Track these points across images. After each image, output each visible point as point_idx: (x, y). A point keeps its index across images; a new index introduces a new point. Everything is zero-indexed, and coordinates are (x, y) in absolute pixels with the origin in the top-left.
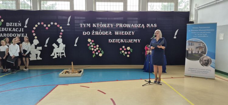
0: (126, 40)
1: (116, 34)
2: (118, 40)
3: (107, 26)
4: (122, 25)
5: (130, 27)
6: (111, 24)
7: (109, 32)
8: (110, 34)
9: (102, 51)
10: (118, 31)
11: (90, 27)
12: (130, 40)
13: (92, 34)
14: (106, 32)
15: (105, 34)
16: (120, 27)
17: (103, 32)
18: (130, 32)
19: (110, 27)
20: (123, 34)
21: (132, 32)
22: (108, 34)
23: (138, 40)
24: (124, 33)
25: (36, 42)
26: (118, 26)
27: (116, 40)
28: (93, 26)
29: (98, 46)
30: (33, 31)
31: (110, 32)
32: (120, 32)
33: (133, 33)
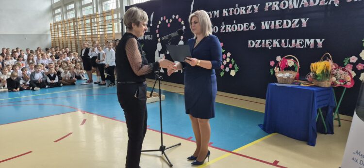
0: (286, 42)
1: (263, 27)
2: (267, 41)
3: (246, 10)
4: (279, 5)
5: (296, 7)
6: (255, 6)
7: (250, 25)
8: (252, 29)
9: (236, 65)
10: (268, 21)
11: (218, 16)
12: (296, 42)
13: (221, 31)
14: (245, 24)
15: (242, 30)
16: (273, 9)
17: (239, 25)
18: (297, 20)
19: (253, 11)
20: (280, 26)
21: (303, 20)
22: (247, 28)
23: (318, 41)
24: (282, 23)
25: (159, 47)
26: (270, 8)
27: (263, 41)
28: (224, 15)
29: (229, 54)
30: (157, 31)
31: (252, 25)
32: (273, 22)
33: (304, 22)
